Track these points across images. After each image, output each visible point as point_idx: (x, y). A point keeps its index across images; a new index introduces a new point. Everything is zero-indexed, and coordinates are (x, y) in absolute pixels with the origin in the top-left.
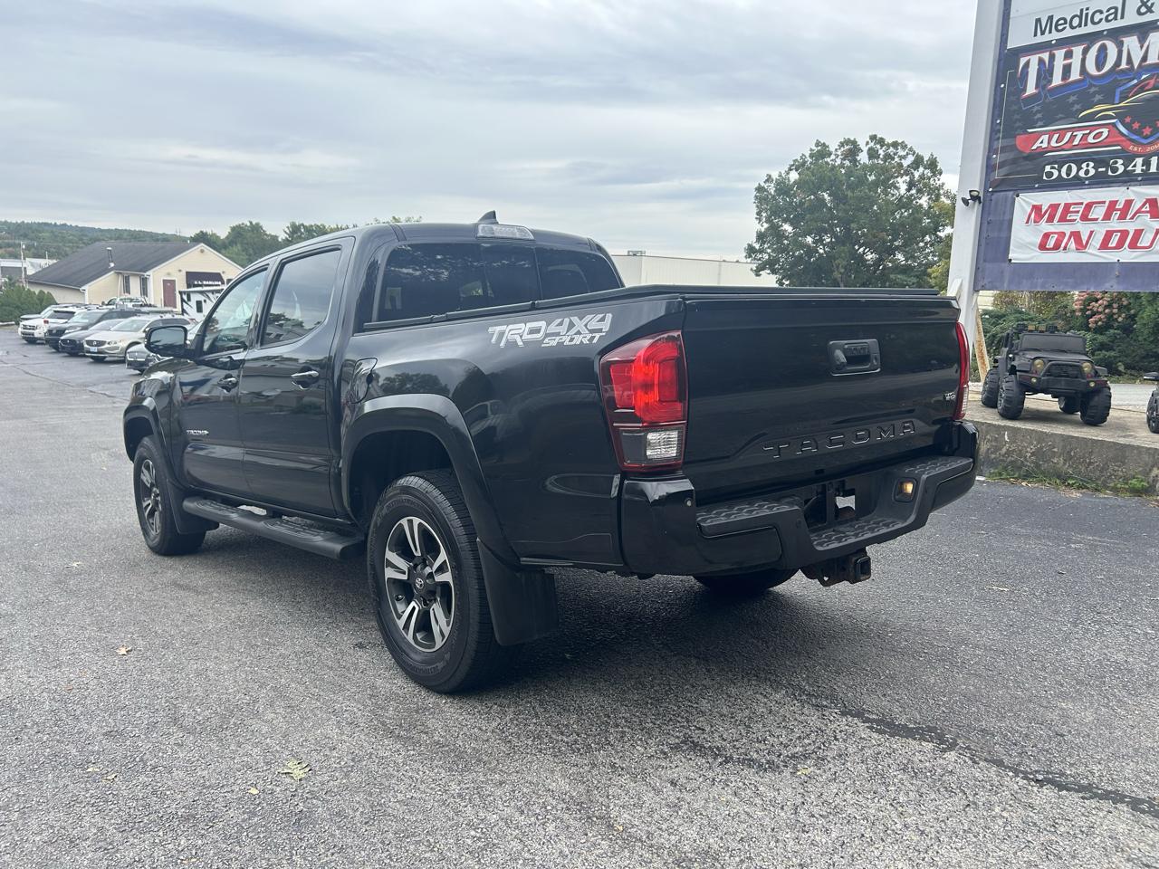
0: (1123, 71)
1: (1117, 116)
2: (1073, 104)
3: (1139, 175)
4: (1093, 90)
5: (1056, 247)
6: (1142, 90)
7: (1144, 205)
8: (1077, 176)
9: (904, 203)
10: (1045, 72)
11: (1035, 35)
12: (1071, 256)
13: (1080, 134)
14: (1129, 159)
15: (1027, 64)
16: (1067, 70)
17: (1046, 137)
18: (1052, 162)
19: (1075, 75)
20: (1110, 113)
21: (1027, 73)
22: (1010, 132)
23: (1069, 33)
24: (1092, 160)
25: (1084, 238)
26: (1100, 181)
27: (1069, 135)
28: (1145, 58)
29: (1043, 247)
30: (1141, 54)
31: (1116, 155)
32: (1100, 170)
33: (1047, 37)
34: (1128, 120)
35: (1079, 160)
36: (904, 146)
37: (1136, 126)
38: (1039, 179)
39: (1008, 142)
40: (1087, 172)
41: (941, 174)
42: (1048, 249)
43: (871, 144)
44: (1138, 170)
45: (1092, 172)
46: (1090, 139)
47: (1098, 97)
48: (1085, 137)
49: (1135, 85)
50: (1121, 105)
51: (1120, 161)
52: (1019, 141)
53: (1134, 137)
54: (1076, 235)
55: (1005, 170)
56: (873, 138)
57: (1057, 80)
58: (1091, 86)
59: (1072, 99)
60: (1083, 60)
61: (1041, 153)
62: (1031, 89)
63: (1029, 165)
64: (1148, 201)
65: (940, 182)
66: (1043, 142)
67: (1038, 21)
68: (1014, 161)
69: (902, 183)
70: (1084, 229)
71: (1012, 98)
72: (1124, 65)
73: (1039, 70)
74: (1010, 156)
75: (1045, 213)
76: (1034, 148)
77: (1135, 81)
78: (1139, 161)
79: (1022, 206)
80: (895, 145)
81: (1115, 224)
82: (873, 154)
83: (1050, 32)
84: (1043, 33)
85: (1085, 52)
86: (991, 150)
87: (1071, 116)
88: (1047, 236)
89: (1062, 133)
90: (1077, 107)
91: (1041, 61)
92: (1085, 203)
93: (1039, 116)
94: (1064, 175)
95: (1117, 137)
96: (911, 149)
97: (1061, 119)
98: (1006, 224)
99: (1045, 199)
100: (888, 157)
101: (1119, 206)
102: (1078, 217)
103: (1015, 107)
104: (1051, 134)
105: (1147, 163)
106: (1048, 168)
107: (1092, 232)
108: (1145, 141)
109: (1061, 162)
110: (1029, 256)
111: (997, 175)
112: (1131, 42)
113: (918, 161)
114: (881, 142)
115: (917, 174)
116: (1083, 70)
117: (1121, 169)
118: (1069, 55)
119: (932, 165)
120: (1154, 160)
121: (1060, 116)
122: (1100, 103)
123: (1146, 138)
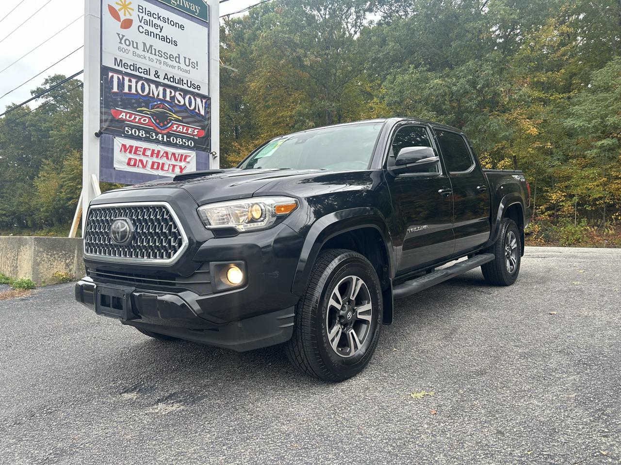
0: (151, 97)
1: (151, 115)
2: (134, 103)
3: (161, 141)
4: (141, 100)
5: (134, 165)
6: (158, 107)
7: (164, 153)
8: (138, 135)
10: (121, 85)
11: (115, 65)
12: (139, 170)
13: (138, 118)
14: (157, 134)
15: (112, 77)
16: (130, 87)
17: (124, 114)
18: (128, 126)
19: (133, 91)
20: (148, 112)
21: (113, 81)
22: (107, 107)
23: (128, 71)
24: (144, 130)
25: (145, 163)
26: (147, 140)
27: (133, 116)
28: (158, 95)
29: (129, 164)
30: (157, 93)
31: (154, 131)
32: (147, 135)
33: (120, 68)
34: (155, 118)
35: (139, 129)
37: (158, 121)
38: (124, 133)
39: (107, 110)
40: (142, 135)
42: (131, 165)
44: (160, 139)
45: (144, 136)
46: (142, 121)
47: (143, 104)
48: (140, 119)
49: (156, 105)
50: (152, 111)
51: (154, 134)
52: (112, 111)
53: (158, 125)
54: (141, 161)
55: (108, 124)
57: (126, 90)
58: (140, 98)
59: (133, 101)
60: (136, 86)
61: (122, 121)
62: (115, 89)
63: (118, 125)
64: (165, 152)
66: (123, 116)
67: (116, 59)
68: (111, 121)
70: (144, 159)
71: (107, 90)
72: (151, 95)
73: (118, 82)
74: (109, 117)
75: (128, 148)
76: (120, 117)
77: (156, 103)
78: (160, 135)
79: (117, 143)
81: (155, 159)
83: (122, 67)
84: (118, 66)
85: (137, 83)
86: (101, 113)
87: (134, 109)
88: (130, 159)
89: (131, 115)
90: (136, 105)
91: (118, 78)
92: (143, 148)
93: (120, 103)
94: (133, 134)
95: (151, 123)
97: (130, 108)
98: (110, 151)
99: (129, 142)
101: (156, 152)
102: (141, 153)
103: (109, 95)
104: (126, 113)
105: (163, 137)
106: (126, 129)
107: (147, 161)
108: (162, 128)
109: (132, 127)
110: (123, 167)
111: (105, 125)
112: (153, 86)
116: (136, 90)
117: (155, 137)
118: (130, 81)
120: (165, 136)
121: (129, 107)
122: (144, 107)
123: (161, 127)
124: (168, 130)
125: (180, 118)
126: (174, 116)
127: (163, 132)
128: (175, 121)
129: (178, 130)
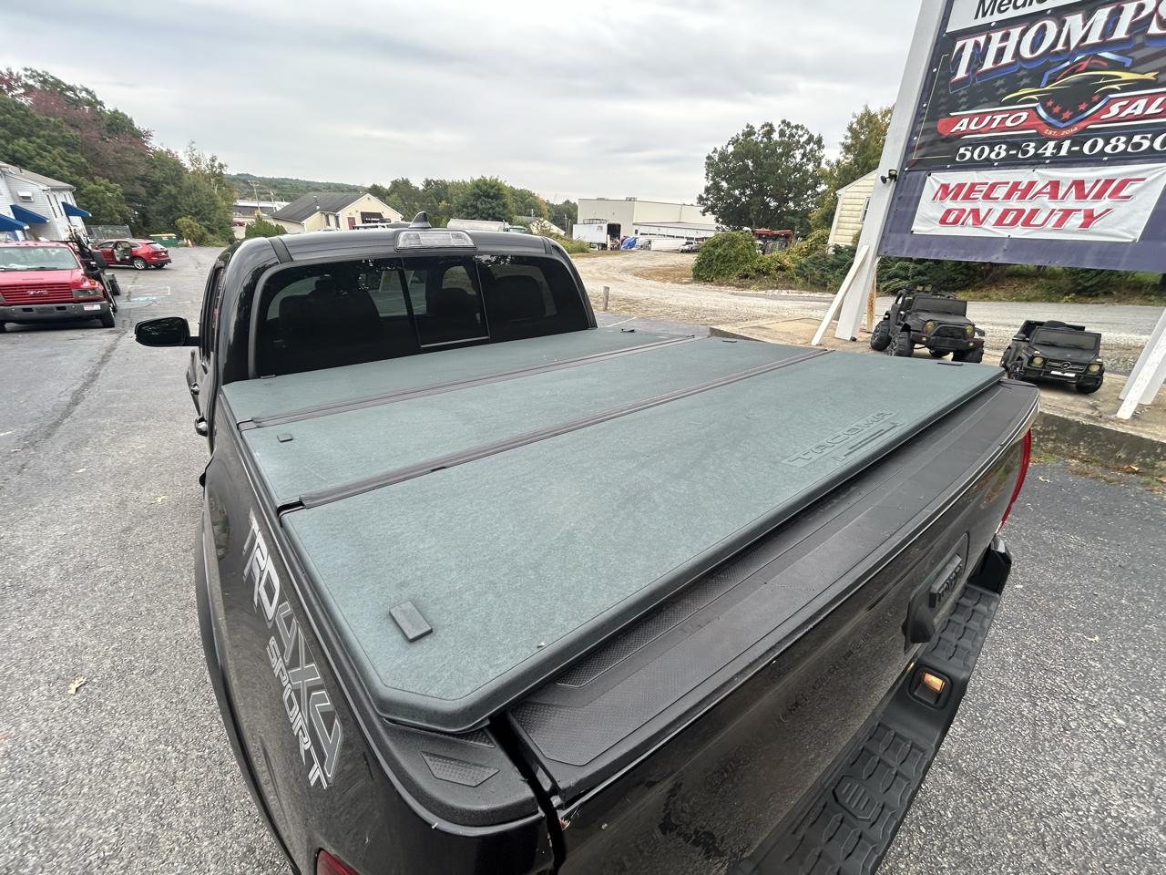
0: (1057, 53)
1: (1040, 100)
2: (998, 89)
3: (1047, 158)
4: (1023, 73)
5: (955, 222)
6: (1073, 72)
7: (1047, 185)
8: (988, 159)
9: (798, 168)
10: (979, 55)
11: (976, 17)
12: (967, 231)
13: (999, 118)
14: (1042, 142)
15: (962, 48)
16: (1001, 52)
17: (966, 121)
18: (967, 144)
19: (1007, 58)
20: (1034, 97)
21: (961, 56)
22: (933, 117)
23: (1010, 13)
24: (1006, 143)
25: (982, 215)
26: (1009, 163)
27: (988, 118)
28: (1084, 38)
29: (943, 221)
30: (1082, 33)
31: (1029, 138)
32: (1011, 152)
33: (988, 19)
34: (1050, 103)
35: (992, 143)
36: (802, 128)
37: (1057, 110)
38: (953, 162)
39: (931, 125)
40: (998, 154)
41: (823, 147)
42: (947, 224)
43: (782, 127)
44: (1048, 153)
45: (1003, 154)
46: (1008, 123)
47: (1025, 81)
48: (1003, 120)
49: (1067, 68)
50: (1047, 88)
51: (1033, 145)
52: (941, 124)
53: (1052, 121)
54: (976, 212)
55: (922, 151)
56: (784, 122)
57: (988, 64)
58: (1021, 69)
59: (1000, 82)
60: (1019, 42)
61: (960, 135)
62: (961, 73)
63: (945, 147)
64: (1050, 182)
65: (822, 154)
66: (962, 126)
67: (982, 2)
68: (932, 143)
69: (798, 154)
70: (983, 207)
71: (943, 82)
72: (1060, 47)
73: (973, 54)
74: (930, 138)
75: (952, 190)
76: (953, 130)
77: (1068, 63)
78: (1051, 144)
79: (931, 183)
80: (797, 127)
81: (1014, 203)
82: (782, 133)
83: (992, 13)
84: (984, 15)
85: (1023, 33)
86: (913, 132)
87: (994, 99)
88: (949, 212)
89: (983, 116)
90: (1002, 91)
91: (977, 44)
92: (990, 182)
93: (964, 99)
94: (976, 157)
95: (1035, 120)
96: (806, 130)
97: (984, 102)
98: (914, 200)
99: (953, 178)
100: (792, 136)
101: (1022, 187)
102: (980, 196)
103: (943, 91)
104: (971, 117)
105: (1058, 147)
106: (962, 150)
107: (990, 210)
108: (1063, 125)
109: (975, 144)
110: (928, 229)
111: (914, 156)
112: (1074, 21)
113: (810, 139)
114: (788, 125)
115: (808, 148)
116: (1017, 53)
117: (1032, 151)
118: (1005, 37)
119: (819, 142)
120: (1067, 144)
121: (985, 99)
122: (1025, 86)
123: (1064, 121)
124: (1083, 124)
125: (1150, 76)
126: (1126, 76)
127: (1065, 133)
128: (1124, 89)
129: (1123, 115)
